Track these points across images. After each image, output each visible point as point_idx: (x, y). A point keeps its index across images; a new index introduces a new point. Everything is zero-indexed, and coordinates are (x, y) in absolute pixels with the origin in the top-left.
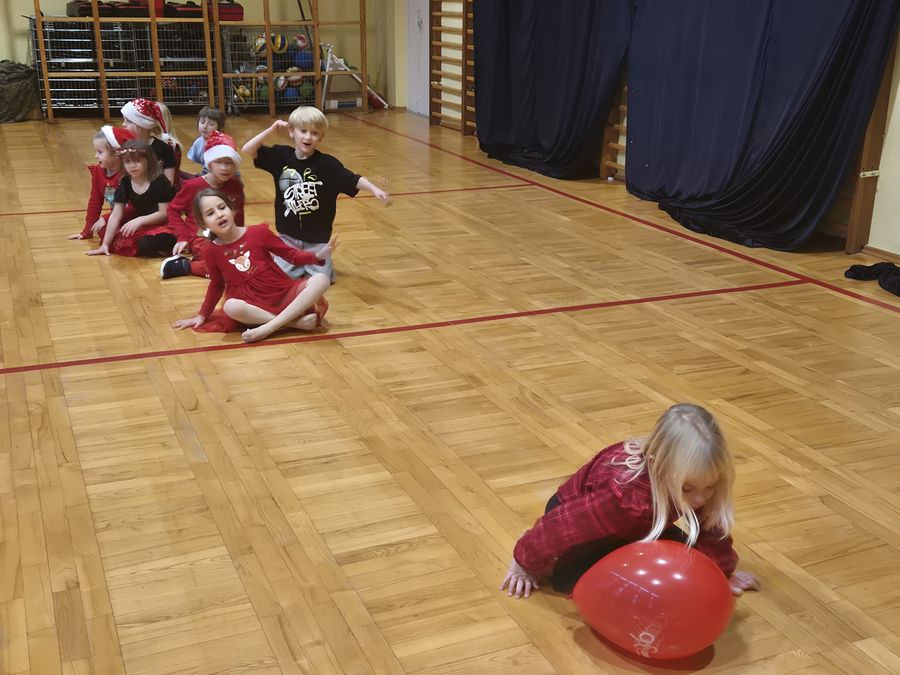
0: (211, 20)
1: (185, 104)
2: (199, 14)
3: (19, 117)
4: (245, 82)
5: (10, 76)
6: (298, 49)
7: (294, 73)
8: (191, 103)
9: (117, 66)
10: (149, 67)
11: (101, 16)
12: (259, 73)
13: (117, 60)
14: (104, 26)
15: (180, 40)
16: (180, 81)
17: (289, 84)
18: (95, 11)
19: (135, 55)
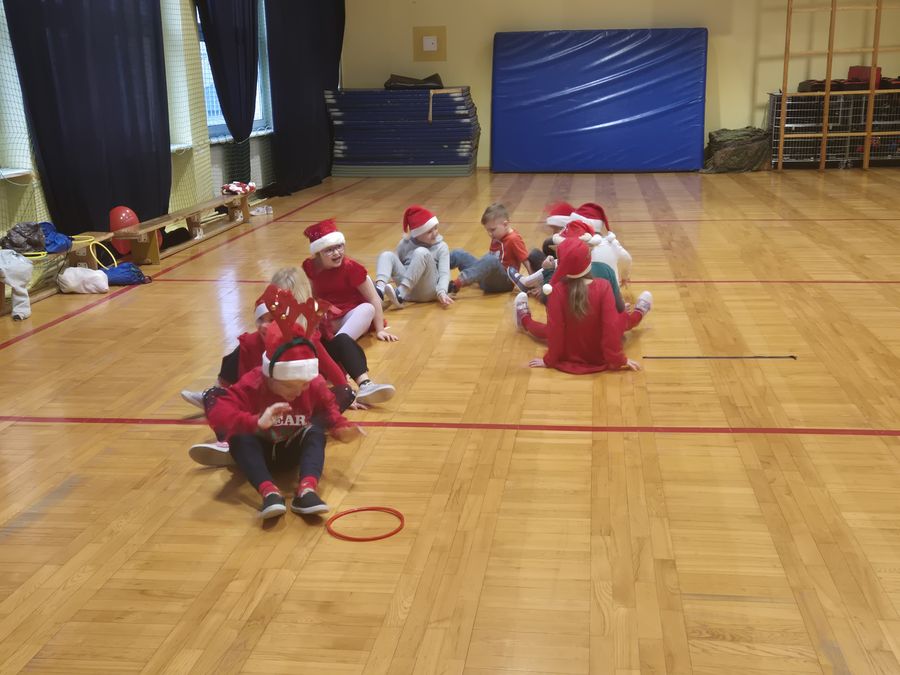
1: (885, 158)
3: (755, 168)
5: (754, 138)
8: (889, 157)
9: (835, 129)
10: (863, 129)
11: (832, 90)
13: (835, 124)
14: (833, 98)
15: (888, 107)
16: (884, 140)
18: (828, 87)
19: (851, 120)
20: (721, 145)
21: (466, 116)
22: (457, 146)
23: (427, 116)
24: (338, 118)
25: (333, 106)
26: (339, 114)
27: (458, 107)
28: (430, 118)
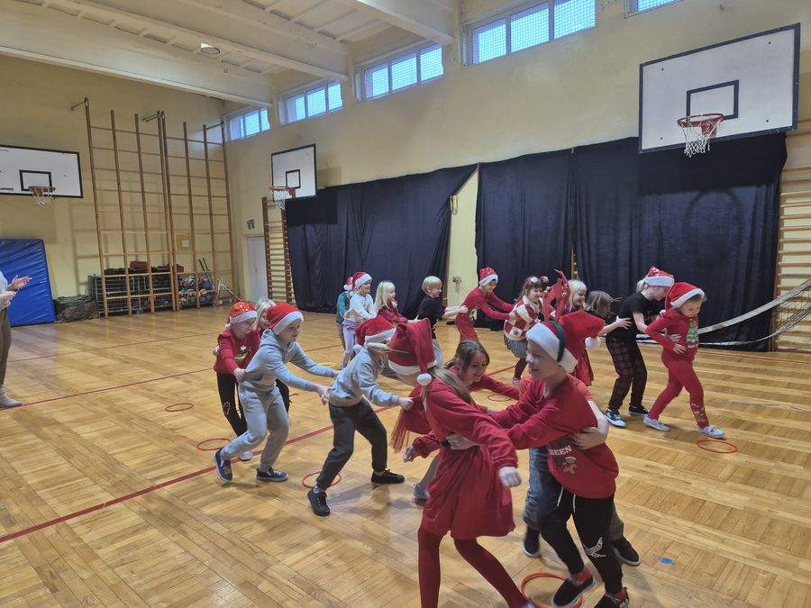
0: (174, 273)
1: (161, 306)
2: (168, 271)
4: (185, 296)
6: (204, 282)
7: (204, 292)
9: (134, 294)
10: (148, 292)
11: (129, 273)
12: (190, 292)
13: (133, 291)
17: (202, 296)
20: (64, 306)
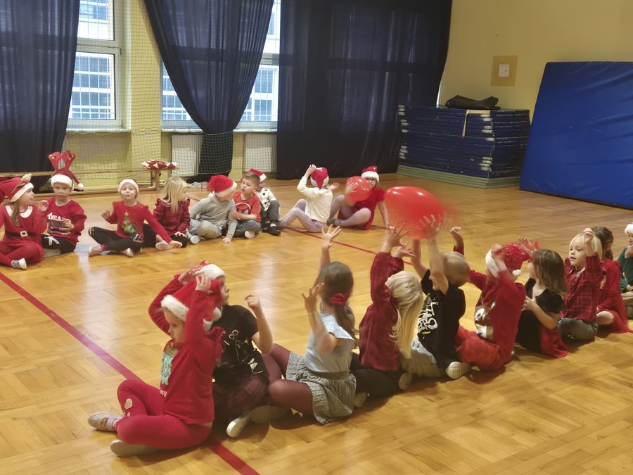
21: (490, 135)
22: (481, 160)
23: (462, 133)
24: (405, 128)
25: (402, 117)
26: (406, 124)
27: (486, 127)
28: (464, 135)
